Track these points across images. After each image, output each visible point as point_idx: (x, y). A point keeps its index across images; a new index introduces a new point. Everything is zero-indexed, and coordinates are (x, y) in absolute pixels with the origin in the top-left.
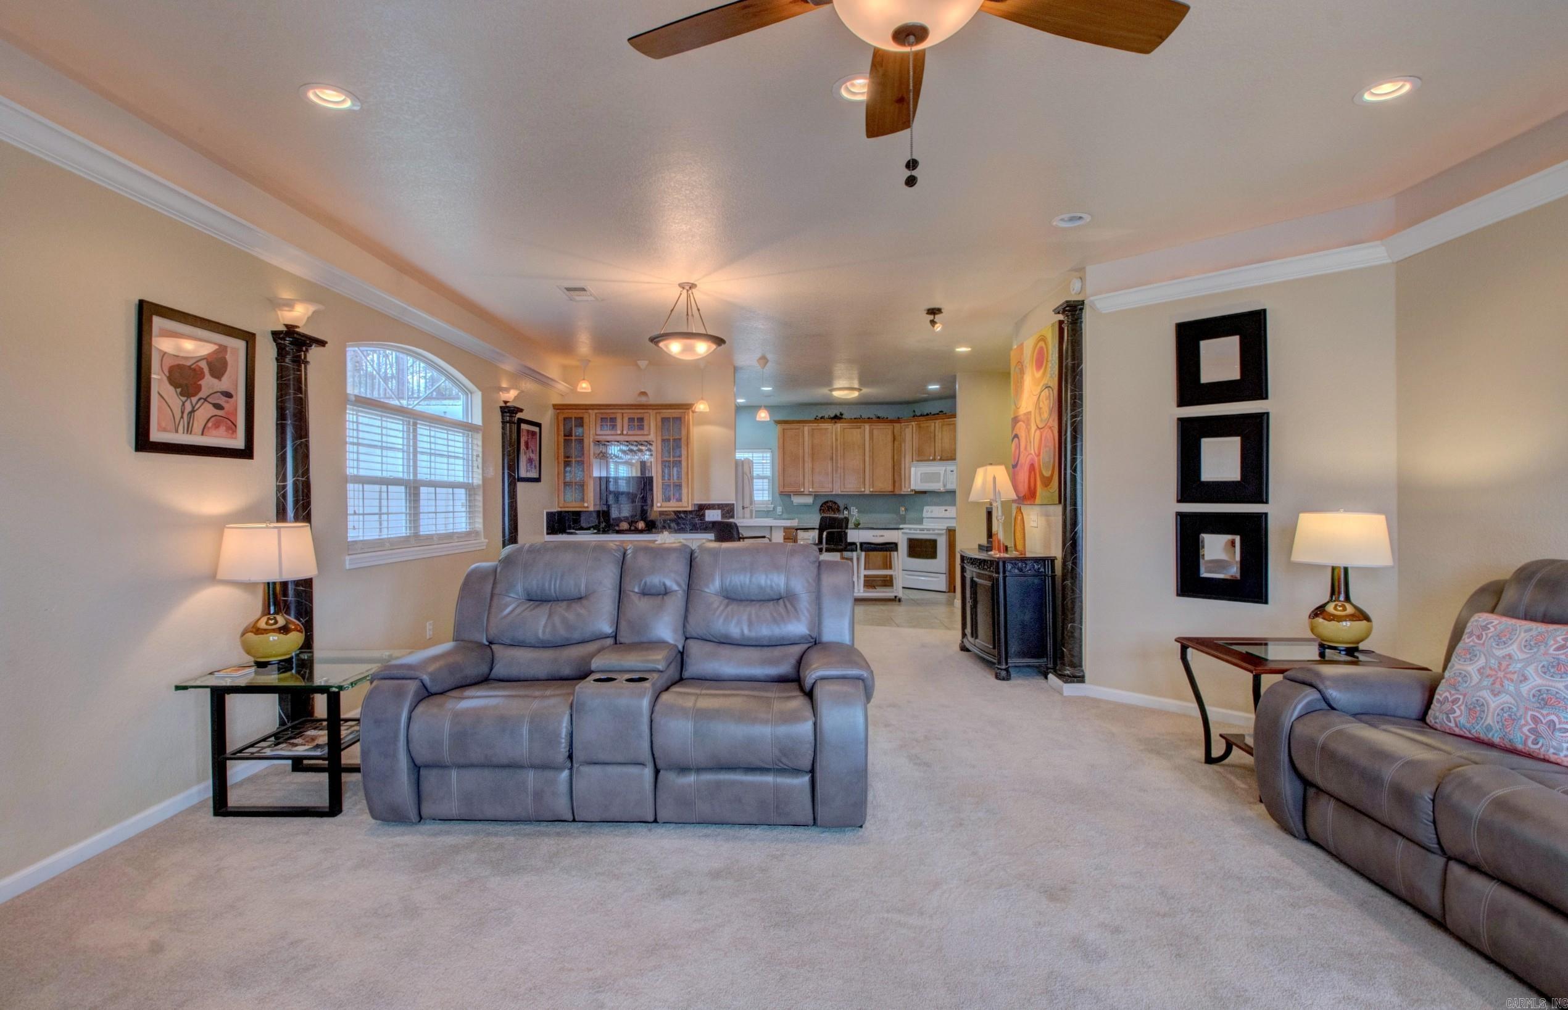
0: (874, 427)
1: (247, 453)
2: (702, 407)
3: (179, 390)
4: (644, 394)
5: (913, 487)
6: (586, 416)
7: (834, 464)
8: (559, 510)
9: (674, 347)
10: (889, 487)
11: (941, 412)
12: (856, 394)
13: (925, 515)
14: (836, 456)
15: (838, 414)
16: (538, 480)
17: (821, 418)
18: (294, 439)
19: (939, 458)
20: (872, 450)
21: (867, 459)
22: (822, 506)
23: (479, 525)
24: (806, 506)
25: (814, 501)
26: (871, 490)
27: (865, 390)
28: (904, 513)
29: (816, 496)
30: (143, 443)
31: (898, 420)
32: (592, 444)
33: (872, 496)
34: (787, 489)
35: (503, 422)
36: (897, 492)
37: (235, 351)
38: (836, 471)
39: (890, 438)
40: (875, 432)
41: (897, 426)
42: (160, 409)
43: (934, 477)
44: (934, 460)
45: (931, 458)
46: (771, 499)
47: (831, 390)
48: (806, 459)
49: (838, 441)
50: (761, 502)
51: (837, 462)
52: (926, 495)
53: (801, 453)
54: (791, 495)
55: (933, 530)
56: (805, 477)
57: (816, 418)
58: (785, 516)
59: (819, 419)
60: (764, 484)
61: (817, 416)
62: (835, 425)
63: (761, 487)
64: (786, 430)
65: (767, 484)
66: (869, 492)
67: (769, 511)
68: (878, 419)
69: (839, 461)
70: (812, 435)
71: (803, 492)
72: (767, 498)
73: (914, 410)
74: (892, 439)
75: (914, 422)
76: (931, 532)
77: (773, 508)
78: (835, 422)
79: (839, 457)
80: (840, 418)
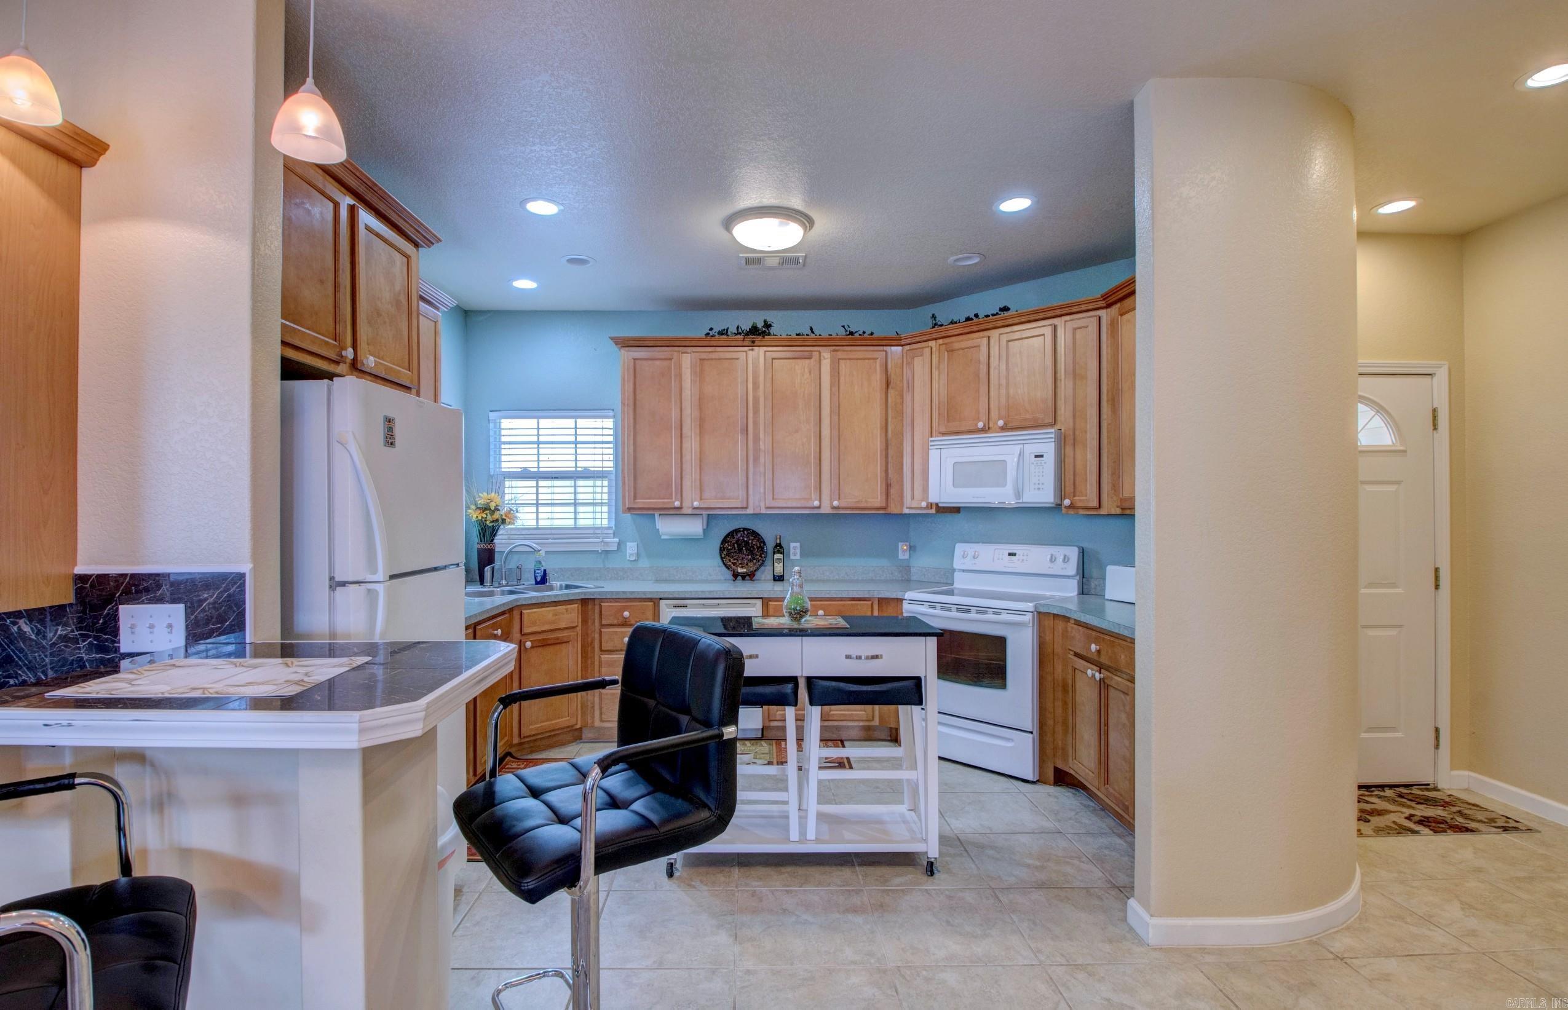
0: (840, 355)
5: (933, 498)
7: (751, 443)
10: (876, 500)
11: (1005, 309)
13: (957, 564)
14: (756, 423)
15: (760, 325)
17: (721, 333)
19: (1001, 423)
20: (837, 410)
21: (826, 432)
22: (724, 541)
24: (689, 540)
25: (704, 531)
26: (836, 503)
27: (821, 222)
28: (907, 558)
29: (711, 519)
31: (898, 343)
33: (837, 518)
34: (642, 502)
36: (894, 509)
38: (756, 459)
39: (877, 379)
40: (846, 367)
43: (995, 471)
44: (985, 430)
45: (980, 425)
46: (613, 524)
48: (687, 430)
49: (759, 388)
50: (592, 532)
51: (756, 439)
52: (960, 514)
53: (674, 414)
54: (654, 515)
55: (994, 613)
56: (684, 473)
57: (708, 334)
58: (644, 563)
59: (717, 336)
60: (600, 491)
61: (711, 329)
62: (752, 350)
63: (591, 496)
64: (635, 360)
65: (606, 490)
66: (829, 508)
67: (607, 552)
68: (850, 336)
69: (762, 436)
70: (700, 374)
71: (680, 508)
72: (605, 523)
73: (933, 315)
74: (884, 386)
75: (936, 339)
76: (990, 617)
77: (617, 544)
78: (753, 342)
79: (762, 427)
80: (764, 332)
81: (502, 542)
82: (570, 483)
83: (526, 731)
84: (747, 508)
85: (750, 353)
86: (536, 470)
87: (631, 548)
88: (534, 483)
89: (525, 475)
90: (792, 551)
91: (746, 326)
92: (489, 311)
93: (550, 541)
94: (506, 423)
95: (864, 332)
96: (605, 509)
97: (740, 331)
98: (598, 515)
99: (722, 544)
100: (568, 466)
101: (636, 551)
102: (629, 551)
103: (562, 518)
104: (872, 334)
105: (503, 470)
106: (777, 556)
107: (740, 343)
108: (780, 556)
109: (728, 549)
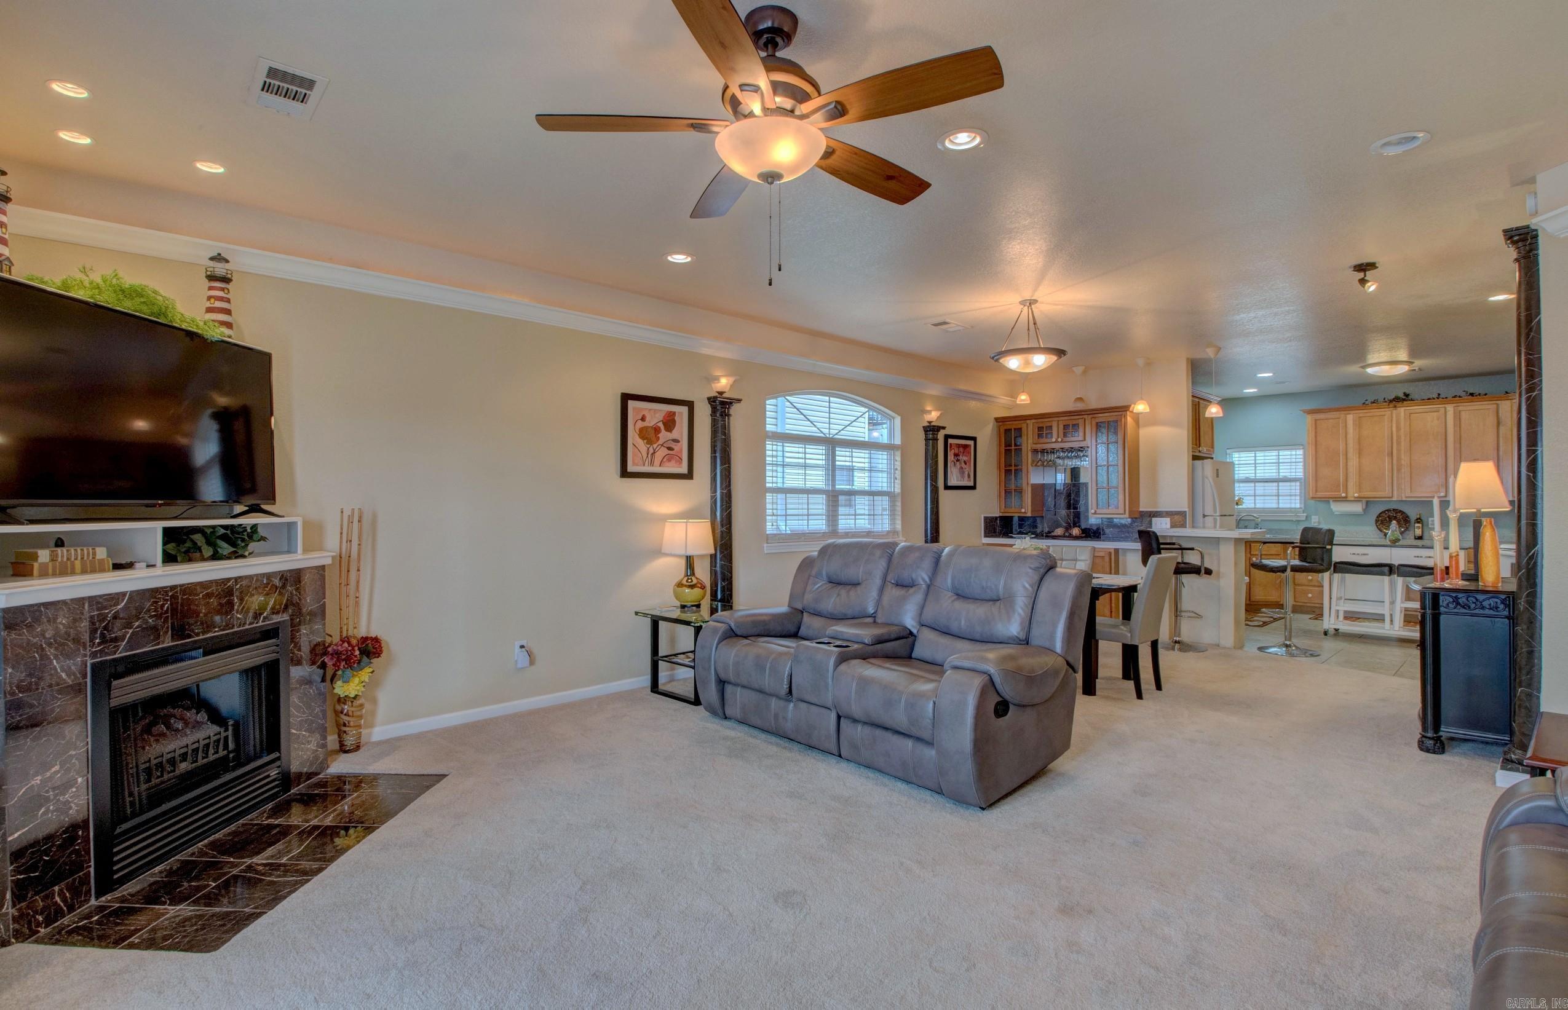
0: (1460, 408)
1: (689, 476)
2: (1140, 407)
3: (645, 441)
4: (1080, 399)
6: (1024, 426)
7: (1395, 462)
8: (1001, 515)
9: (1013, 363)
12: (1402, 369)
14: (1399, 450)
15: (1401, 395)
16: (973, 488)
17: (1374, 402)
18: (722, 464)
20: (1460, 440)
23: (899, 527)
24: (1356, 513)
25: (1365, 510)
27: (1419, 363)
29: (1368, 503)
30: (625, 473)
31: (1506, 398)
32: (1030, 454)
34: (1320, 494)
35: (927, 440)
37: (681, 414)
38: (1399, 470)
39: (1491, 420)
40: (1464, 415)
41: (1505, 406)
42: (634, 455)
46: (1303, 506)
47: (1364, 367)
48: (1350, 455)
49: (1401, 430)
50: (1289, 510)
51: (1399, 459)
53: (1342, 447)
54: (1329, 501)
56: (1348, 478)
57: (1365, 403)
59: (1370, 404)
60: (1296, 488)
61: (1367, 400)
62: (1396, 410)
63: (1289, 491)
64: (1316, 420)
65: (1298, 488)
67: (1298, 521)
68: (1470, 396)
69: (1403, 457)
70: (1358, 425)
71: (1346, 497)
72: (1298, 506)
74: (1496, 425)
77: (1305, 517)
78: (1397, 405)
79: (1402, 452)
80: (1404, 400)
82: (1275, 484)
84: (1392, 497)
85: (1394, 411)
86: (1254, 478)
87: (1314, 519)
88: (1253, 485)
89: (1247, 480)
90: (1431, 522)
91: (1392, 397)
93: (1264, 514)
94: (1237, 455)
95: (1480, 392)
96: (1298, 498)
97: (1387, 400)
98: (1293, 501)
99: (1377, 518)
100: (1274, 475)
101: (1317, 520)
102: (1313, 521)
103: (1271, 504)
105: (1235, 478)
106: (1417, 525)
107: (1387, 406)
108: (1420, 525)
109: (1382, 521)
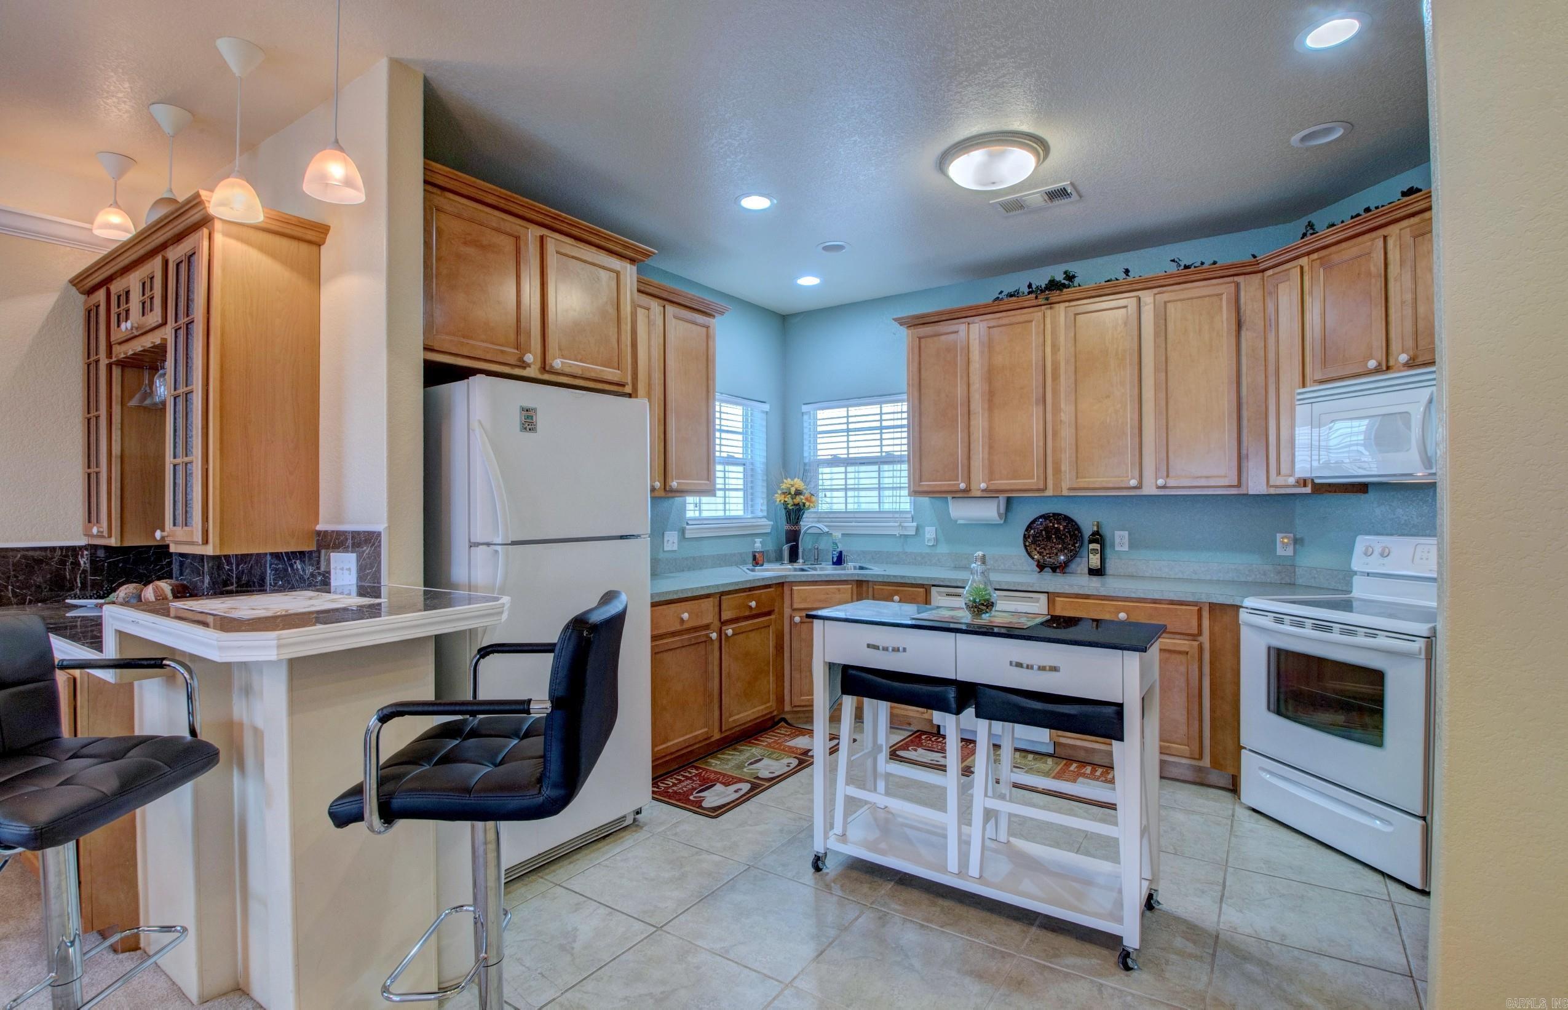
0: (1165, 297)
5: (1302, 472)
7: (1050, 416)
10: (1226, 475)
11: (1412, 192)
13: (1358, 563)
14: (1055, 392)
15: (1060, 277)
17: (1011, 295)
19: (1403, 358)
20: (1164, 366)
21: (1148, 394)
24: (989, 526)
25: (1003, 516)
26: (1165, 484)
27: (1062, 144)
28: (1289, 552)
29: (1014, 502)
31: (1252, 268)
34: (926, 484)
38: (1056, 432)
39: (1224, 318)
40: (1173, 313)
41: (1250, 287)
44: (1381, 370)
45: (1372, 364)
46: (911, 508)
47: (941, 163)
48: (975, 405)
49: (1059, 350)
50: (891, 516)
51: (1057, 409)
52: (1366, 495)
53: (960, 391)
54: (947, 498)
55: (1367, 635)
56: (972, 453)
57: (998, 298)
58: (943, 549)
59: (1006, 300)
60: (900, 474)
61: (1001, 292)
62: (1051, 308)
63: (894, 480)
64: (921, 338)
65: (905, 474)
66: (1154, 488)
67: (906, 536)
68: (1186, 270)
69: (1063, 405)
70: (988, 345)
71: (967, 490)
72: (906, 507)
73: (1309, 222)
74: (1234, 327)
75: (1308, 254)
76: (1361, 640)
77: (915, 529)
78: (1047, 299)
79: (1063, 395)
80: (1064, 286)
81: (807, 523)
82: (876, 468)
83: (796, 702)
84: (1048, 489)
85: (1049, 312)
86: (846, 456)
87: (930, 533)
88: (842, 469)
89: (835, 461)
90: (1117, 540)
91: (1043, 283)
92: (802, 313)
93: (853, 524)
94: (821, 414)
95: (1202, 263)
96: (906, 492)
97: (1034, 287)
98: (900, 499)
99: (1026, 530)
100: (874, 451)
101: (934, 536)
102: (927, 536)
103: (868, 502)
104: (1215, 263)
105: (818, 458)
106: (1092, 546)
107: (1035, 302)
108: (1097, 546)
109: (1034, 537)
